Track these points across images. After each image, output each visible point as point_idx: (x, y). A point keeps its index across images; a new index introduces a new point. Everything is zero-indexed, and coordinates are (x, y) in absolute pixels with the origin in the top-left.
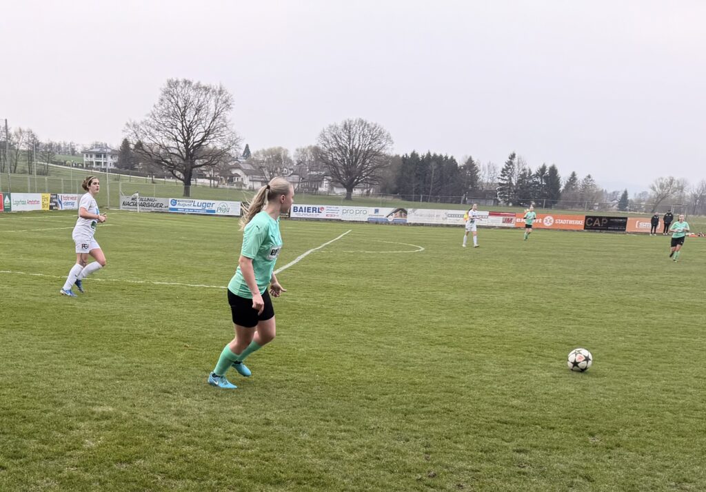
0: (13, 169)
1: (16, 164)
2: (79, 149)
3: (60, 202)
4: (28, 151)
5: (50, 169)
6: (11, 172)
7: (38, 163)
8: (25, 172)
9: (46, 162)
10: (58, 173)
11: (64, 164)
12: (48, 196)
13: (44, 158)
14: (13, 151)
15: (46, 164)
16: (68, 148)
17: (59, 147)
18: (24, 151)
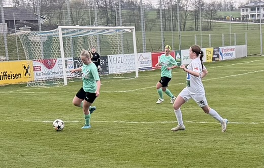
0: (182, 28)
1: (185, 23)
2: (236, 6)
3: (221, 54)
4: (195, 11)
5: (213, 24)
6: (181, 31)
7: (202, 20)
8: (192, 29)
9: (209, 18)
10: (219, 28)
11: (225, 19)
12: (212, 49)
13: (208, 16)
14: (182, 12)
15: (209, 20)
16: (227, 5)
17: (220, 5)
18: (192, 12)
